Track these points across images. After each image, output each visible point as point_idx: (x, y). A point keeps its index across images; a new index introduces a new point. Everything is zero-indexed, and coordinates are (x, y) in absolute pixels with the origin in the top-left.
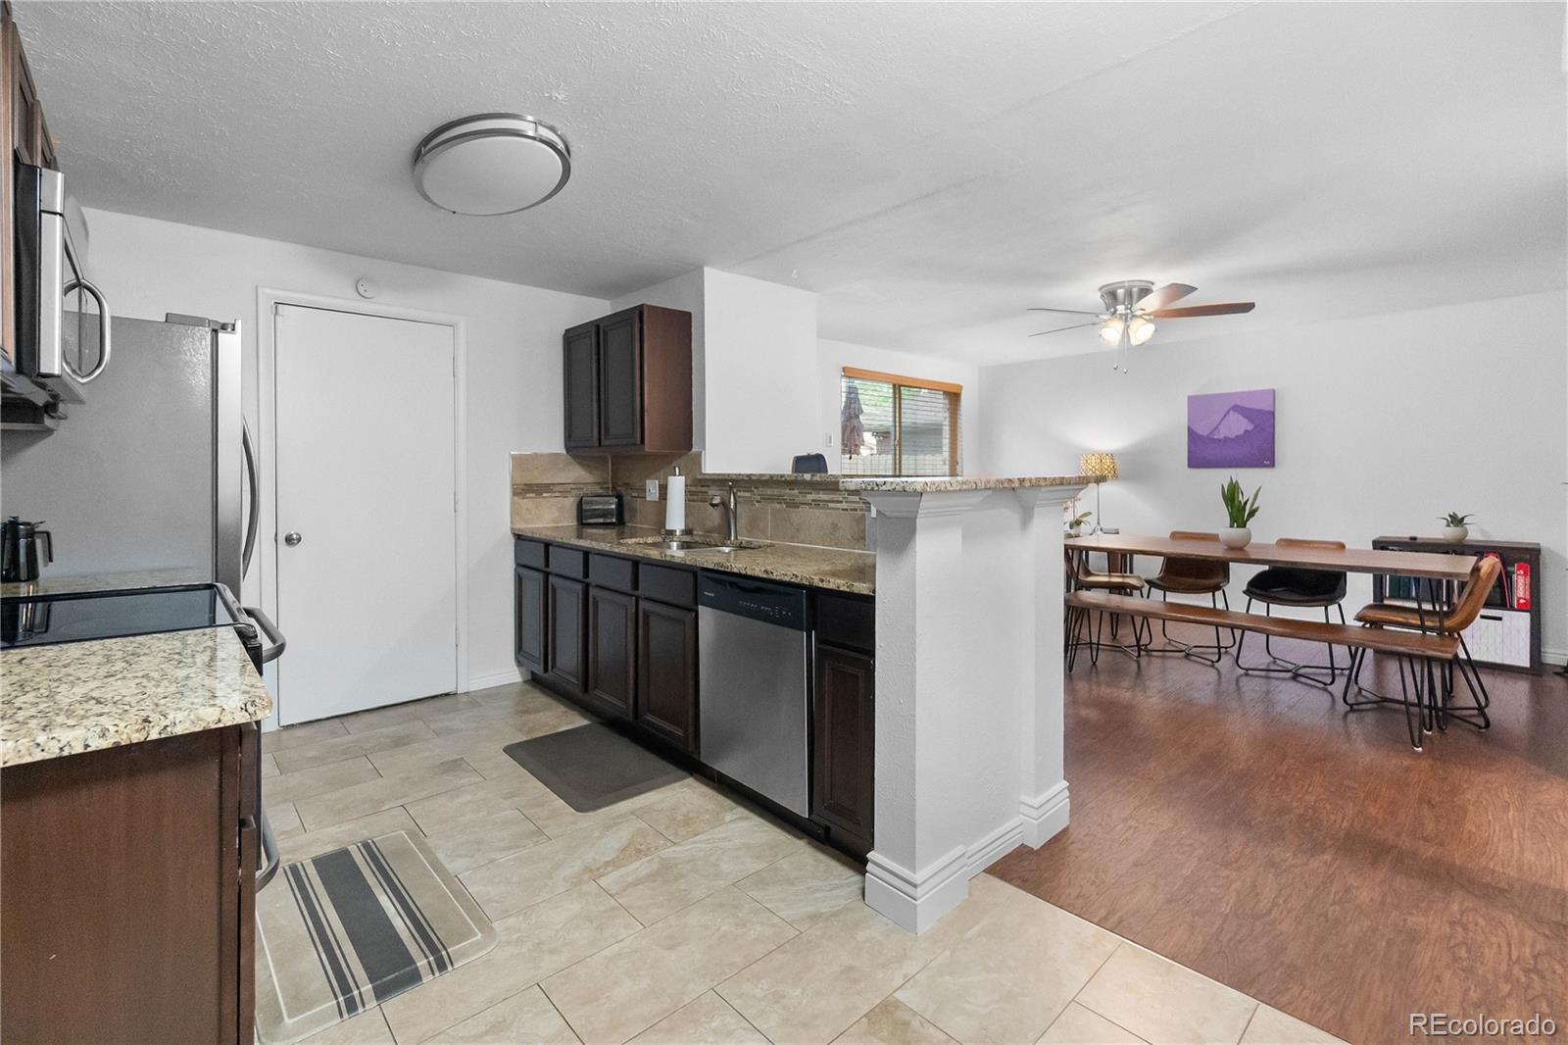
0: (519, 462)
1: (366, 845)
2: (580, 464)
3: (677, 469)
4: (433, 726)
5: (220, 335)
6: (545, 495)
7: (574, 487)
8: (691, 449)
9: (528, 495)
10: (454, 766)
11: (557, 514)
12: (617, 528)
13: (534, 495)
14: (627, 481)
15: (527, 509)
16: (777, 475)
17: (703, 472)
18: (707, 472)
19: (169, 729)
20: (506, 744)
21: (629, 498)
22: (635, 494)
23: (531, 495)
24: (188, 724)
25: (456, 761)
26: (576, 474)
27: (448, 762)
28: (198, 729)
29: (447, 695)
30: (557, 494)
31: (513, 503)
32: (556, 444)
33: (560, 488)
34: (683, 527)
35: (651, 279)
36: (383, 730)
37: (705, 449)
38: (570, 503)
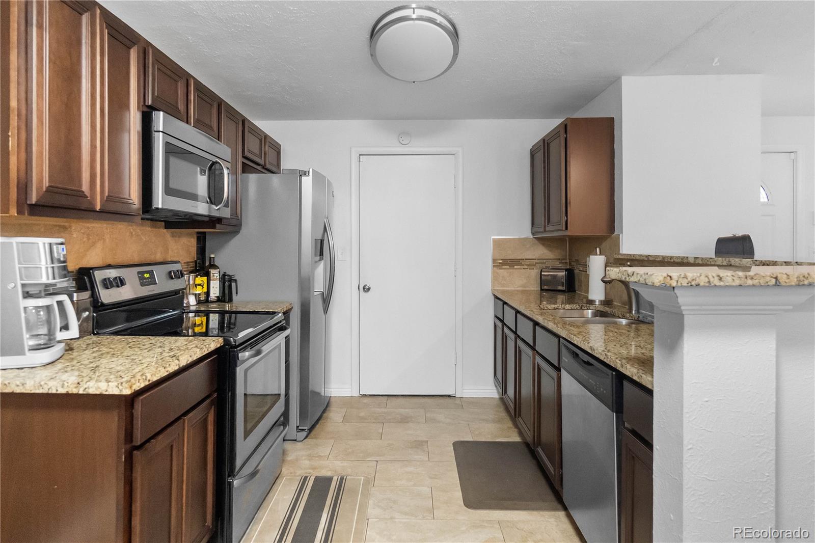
0: (498, 244)
1: (342, 479)
2: (543, 245)
3: (598, 250)
4: (428, 415)
5: (303, 177)
6: (515, 267)
7: (538, 261)
8: (614, 233)
9: (503, 267)
10: (419, 445)
11: (525, 281)
12: (566, 294)
13: (508, 267)
14: (577, 259)
15: (503, 277)
16: (667, 257)
17: (621, 252)
18: (624, 253)
19: (87, 389)
20: (457, 440)
21: (578, 271)
22: (581, 269)
23: (506, 267)
24: (94, 389)
25: (422, 442)
26: (540, 252)
27: (418, 441)
28: (98, 393)
29: (449, 396)
30: (526, 267)
31: (493, 272)
32: (525, 232)
33: (528, 262)
34: (602, 298)
35: (588, 96)
36: (402, 410)
37: (622, 233)
38: (534, 273)
